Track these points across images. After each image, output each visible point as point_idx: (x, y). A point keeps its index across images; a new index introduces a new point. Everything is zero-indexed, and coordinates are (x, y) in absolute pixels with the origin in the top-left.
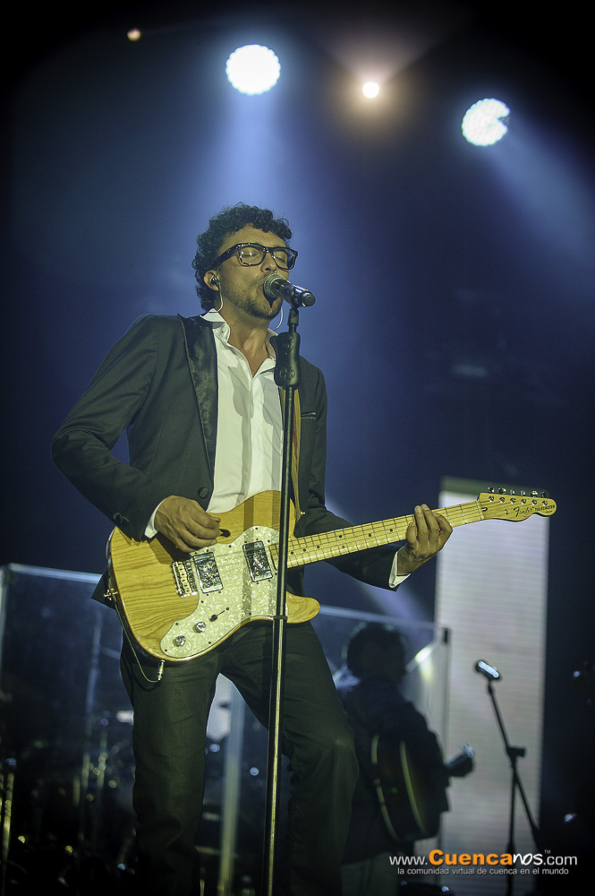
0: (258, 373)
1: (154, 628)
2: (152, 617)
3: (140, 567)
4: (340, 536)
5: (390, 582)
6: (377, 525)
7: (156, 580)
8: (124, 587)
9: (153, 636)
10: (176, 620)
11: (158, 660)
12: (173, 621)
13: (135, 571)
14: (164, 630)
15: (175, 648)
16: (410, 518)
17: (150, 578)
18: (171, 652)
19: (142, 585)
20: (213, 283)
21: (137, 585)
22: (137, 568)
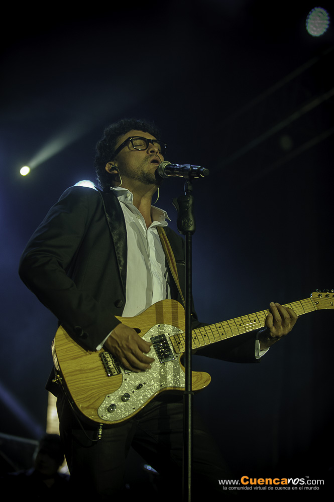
0: (150, 227)
1: (92, 401)
2: (90, 393)
3: (78, 358)
4: (220, 327)
5: (256, 355)
6: (245, 318)
7: (91, 366)
8: (67, 373)
9: (91, 406)
10: (107, 395)
11: (98, 424)
12: (105, 395)
13: (74, 361)
14: (100, 402)
15: (109, 415)
16: (266, 312)
17: (85, 365)
18: (107, 417)
19: (80, 370)
20: (113, 169)
21: (77, 371)
22: (75, 358)
